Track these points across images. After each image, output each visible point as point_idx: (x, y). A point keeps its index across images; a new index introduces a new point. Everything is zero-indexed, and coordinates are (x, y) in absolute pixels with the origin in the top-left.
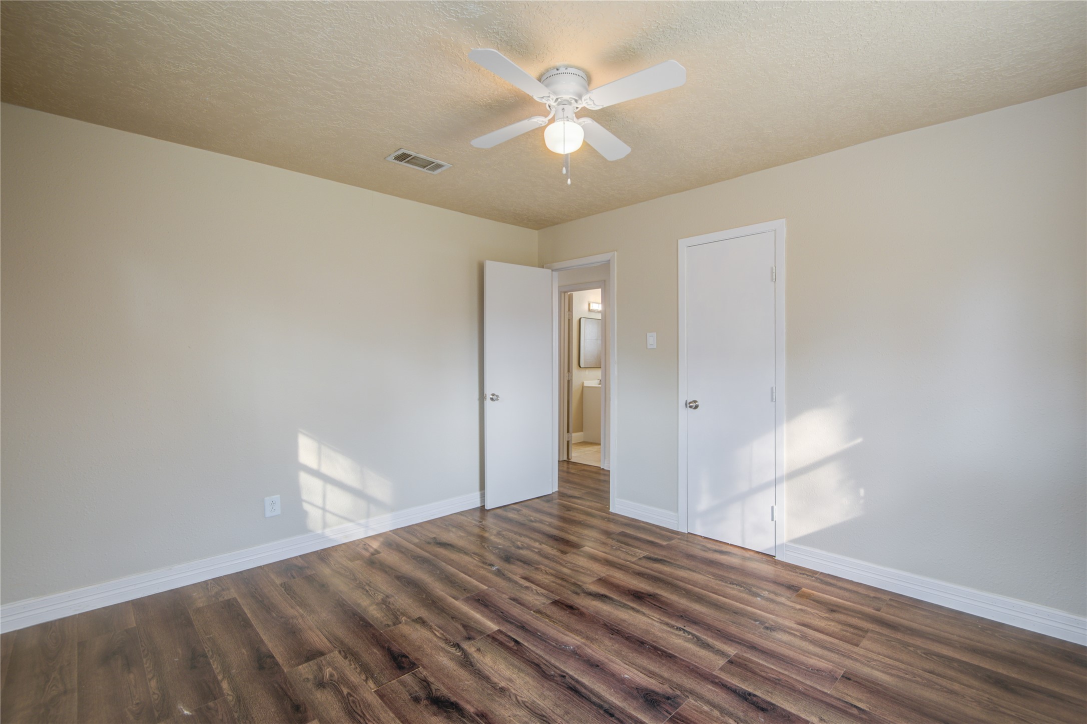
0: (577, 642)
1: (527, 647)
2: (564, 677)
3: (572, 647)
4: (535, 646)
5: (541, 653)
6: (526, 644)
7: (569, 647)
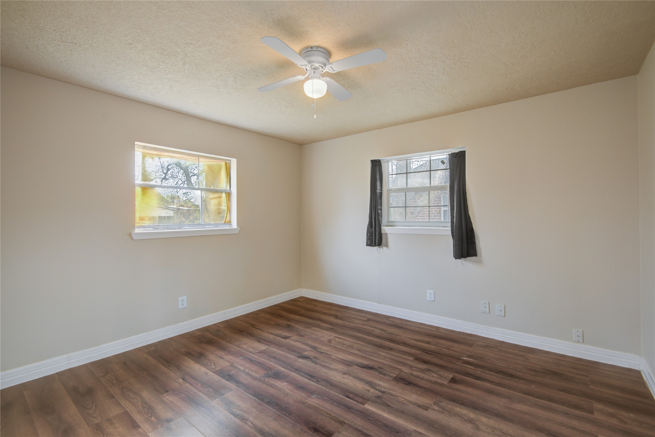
0: (311, 400)
1: (340, 394)
2: (317, 381)
3: (314, 396)
4: (336, 396)
5: (331, 392)
6: (342, 396)
7: (316, 397)
